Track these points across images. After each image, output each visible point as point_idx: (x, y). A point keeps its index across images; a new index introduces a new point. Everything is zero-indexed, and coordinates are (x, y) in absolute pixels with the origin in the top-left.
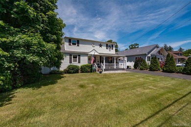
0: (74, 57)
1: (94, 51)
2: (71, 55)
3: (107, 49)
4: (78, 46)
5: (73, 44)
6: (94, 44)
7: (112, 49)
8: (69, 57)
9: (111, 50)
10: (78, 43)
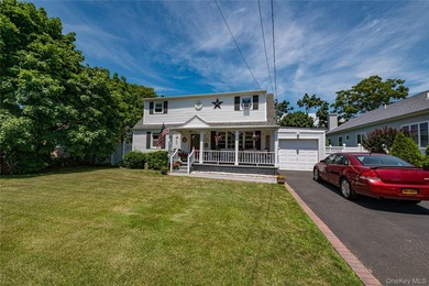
0: (155, 137)
1: (196, 120)
2: (149, 133)
3: (237, 109)
4: (166, 112)
5: (157, 111)
6: (199, 104)
7: (256, 108)
8: (145, 136)
9: (252, 112)
10: (166, 107)
